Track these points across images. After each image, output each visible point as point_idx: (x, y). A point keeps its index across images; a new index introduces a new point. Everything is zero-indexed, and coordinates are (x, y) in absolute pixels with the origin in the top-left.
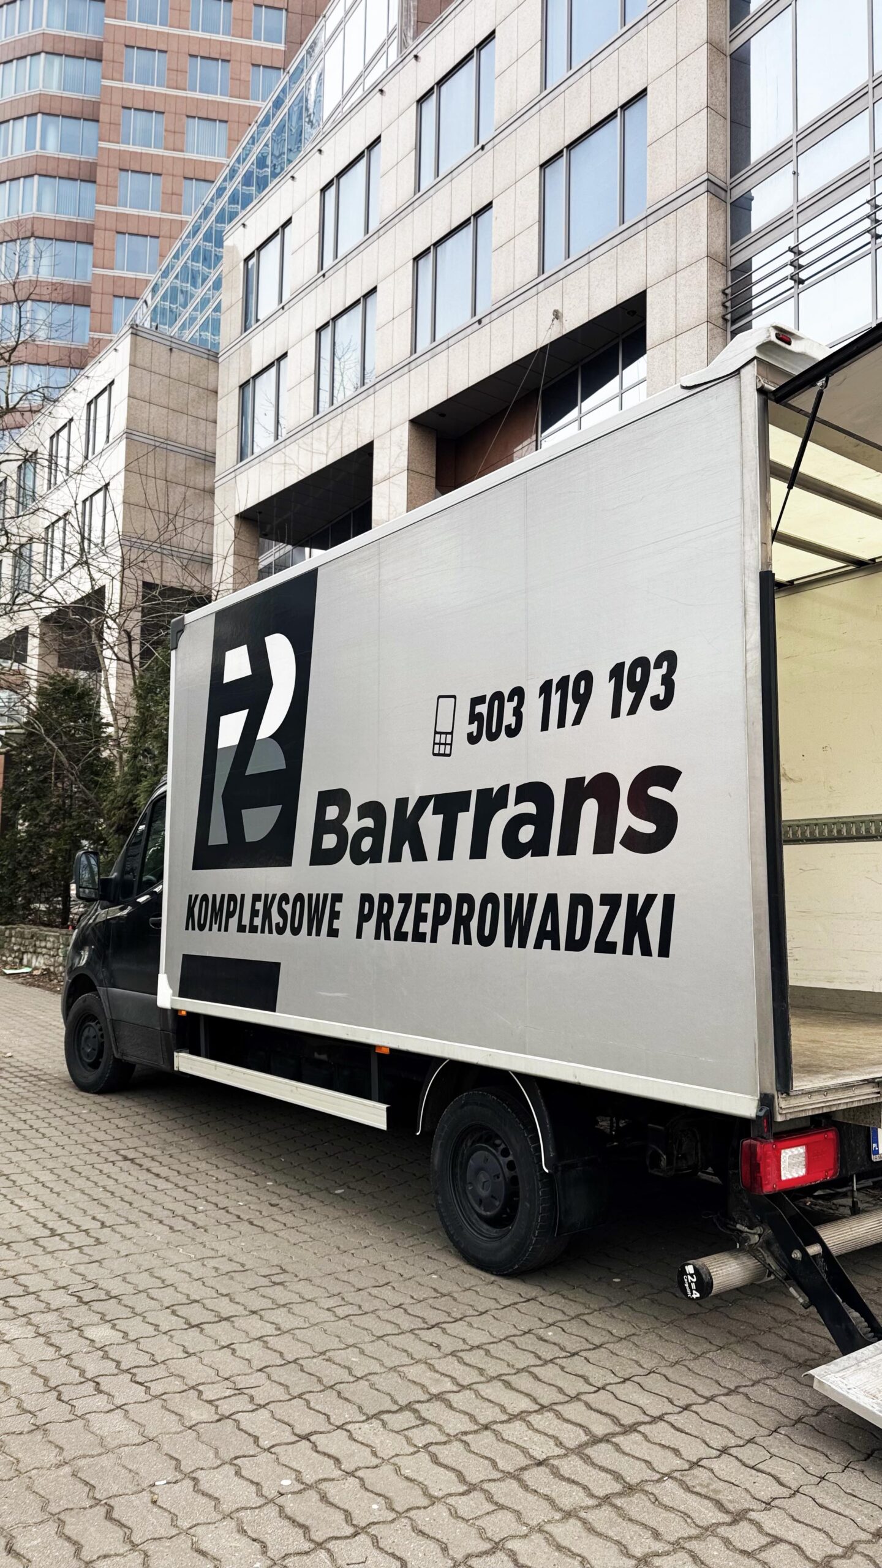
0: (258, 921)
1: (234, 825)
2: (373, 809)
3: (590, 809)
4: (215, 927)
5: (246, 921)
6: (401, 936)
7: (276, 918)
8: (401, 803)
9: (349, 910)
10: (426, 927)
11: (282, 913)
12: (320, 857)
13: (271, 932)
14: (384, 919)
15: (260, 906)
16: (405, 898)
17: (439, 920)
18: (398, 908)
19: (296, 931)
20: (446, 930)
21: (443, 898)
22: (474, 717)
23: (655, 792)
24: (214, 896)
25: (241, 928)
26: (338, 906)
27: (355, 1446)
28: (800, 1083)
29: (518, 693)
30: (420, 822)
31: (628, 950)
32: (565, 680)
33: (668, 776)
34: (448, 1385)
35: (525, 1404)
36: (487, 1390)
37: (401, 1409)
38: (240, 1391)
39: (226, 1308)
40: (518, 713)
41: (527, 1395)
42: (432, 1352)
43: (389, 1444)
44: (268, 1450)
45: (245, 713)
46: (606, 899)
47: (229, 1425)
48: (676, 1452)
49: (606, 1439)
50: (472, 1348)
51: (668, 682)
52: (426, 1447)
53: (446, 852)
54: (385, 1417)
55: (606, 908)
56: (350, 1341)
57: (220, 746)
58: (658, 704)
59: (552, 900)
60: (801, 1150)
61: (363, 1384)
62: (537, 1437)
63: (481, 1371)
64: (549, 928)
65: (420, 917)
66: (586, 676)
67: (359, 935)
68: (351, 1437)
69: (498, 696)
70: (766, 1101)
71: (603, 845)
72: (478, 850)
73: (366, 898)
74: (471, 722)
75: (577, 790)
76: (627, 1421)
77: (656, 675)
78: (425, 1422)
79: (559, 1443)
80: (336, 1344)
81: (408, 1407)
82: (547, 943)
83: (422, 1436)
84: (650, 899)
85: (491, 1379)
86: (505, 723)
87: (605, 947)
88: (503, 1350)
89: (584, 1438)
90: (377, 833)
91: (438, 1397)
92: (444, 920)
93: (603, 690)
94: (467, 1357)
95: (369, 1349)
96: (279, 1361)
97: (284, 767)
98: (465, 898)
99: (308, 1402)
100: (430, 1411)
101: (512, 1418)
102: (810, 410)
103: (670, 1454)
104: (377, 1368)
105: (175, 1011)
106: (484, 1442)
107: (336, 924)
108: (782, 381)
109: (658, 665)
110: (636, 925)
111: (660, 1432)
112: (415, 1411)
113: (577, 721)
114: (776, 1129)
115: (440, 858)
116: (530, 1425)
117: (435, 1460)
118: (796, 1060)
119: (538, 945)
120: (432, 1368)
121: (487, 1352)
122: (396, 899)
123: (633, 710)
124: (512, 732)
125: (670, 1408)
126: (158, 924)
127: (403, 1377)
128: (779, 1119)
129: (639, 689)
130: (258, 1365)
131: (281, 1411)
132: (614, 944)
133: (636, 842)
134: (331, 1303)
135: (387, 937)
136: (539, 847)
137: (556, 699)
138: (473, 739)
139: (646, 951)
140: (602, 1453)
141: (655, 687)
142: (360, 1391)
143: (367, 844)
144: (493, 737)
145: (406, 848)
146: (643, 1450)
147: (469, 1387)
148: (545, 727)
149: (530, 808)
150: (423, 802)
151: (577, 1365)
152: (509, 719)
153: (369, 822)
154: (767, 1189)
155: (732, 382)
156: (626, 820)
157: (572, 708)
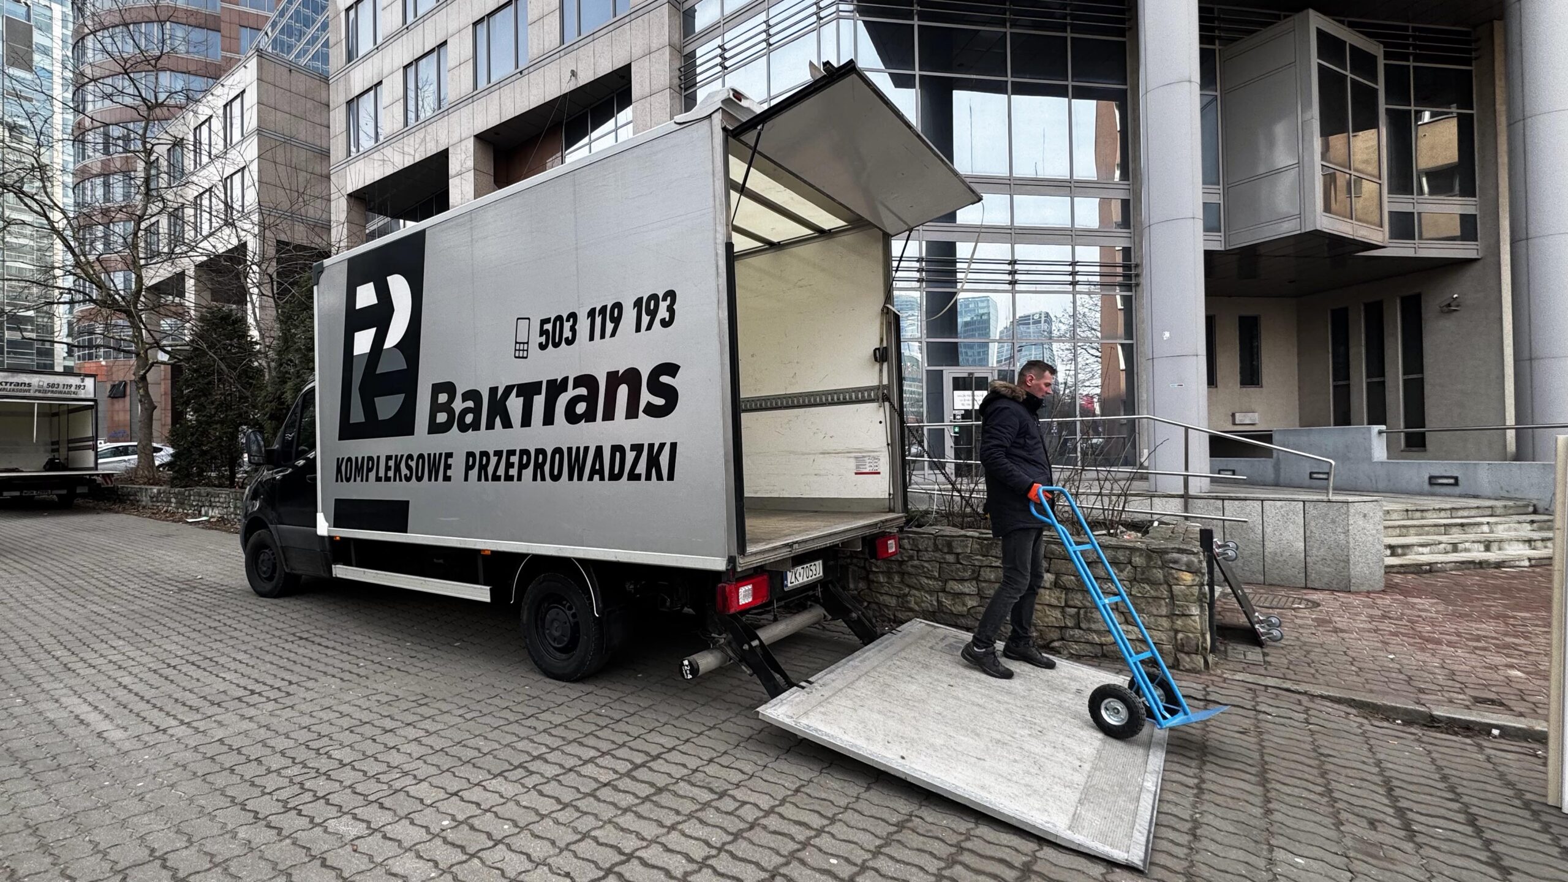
0: (391, 474)
1: (370, 409)
2: (473, 395)
3: (623, 391)
4: (359, 479)
5: (382, 474)
6: (496, 478)
7: (404, 471)
8: (493, 391)
9: (458, 464)
10: (513, 472)
11: (409, 467)
12: (435, 428)
13: (401, 480)
14: (483, 468)
15: (392, 463)
16: (499, 454)
17: (522, 467)
18: (494, 460)
19: (419, 479)
20: (528, 473)
21: (525, 452)
22: (543, 332)
23: (665, 379)
24: (357, 458)
25: (378, 479)
26: (450, 461)
27: (488, 794)
28: (750, 549)
29: (573, 316)
30: (507, 403)
31: (648, 478)
32: (604, 308)
33: (671, 369)
34: (544, 749)
35: (593, 753)
36: (569, 749)
37: (516, 768)
38: (406, 774)
39: (388, 724)
40: (573, 329)
41: (594, 748)
42: (533, 732)
43: (509, 789)
44: (431, 805)
45: (374, 330)
46: (634, 447)
47: (402, 795)
48: (684, 766)
49: (643, 765)
50: (556, 726)
51: (671, 309)
52: (534, 787)
53: (526, 421)
54: (506, 774)
55: (634, 453)
56: (477, 733)
57: (356, 353)
58: (665, 324)
59: (599, 449)
60: (750, 587)
61: (490, 757)
62: (602, 771)
63: (563, 738)
64: (597, 467)
65: (509, 465)
66: (618, 306)
67: (466, 479)
68: (485, 789)
69: (559, 318)
70: (731, 560)
71: (632, 413)
72: (549, 419)
73: (470, 454)
74: (541, 335)
75: (614, 379)
76: (654, 753)
77: (663, 306)
78: (532, 773)
79: (616, 772)
80: (468, 736)
81: (520, 766)
82: (597, 477)
83: (530, 782)
84: (662, 446)
85: (570, 742)
86: (565, 336)
87: (634, 477)
88: (576, 724)
89: (630, 766)
90: (477, 411)
91: (539, 757)
92: (527, 466)
93: (629, 315)
94: (553, 732)
95: (490, 736)
96: (431, 751)
97: (405, 367)
98: (540, 451)
99: (454, 773)
100: (534, 766)
101: (586, 762)
102: (753, 145)
103: (680, 767)
104: (497, 746)
105: (331, 538)
106: (570, 779)
107: (449, 473)
108: (737, 124)
109: (664, 299)
110: (653, 462)
111: (675, 756)
112: (525, 768)
113: (613, 334)
114: (737, 576)
115: (522, 426)
116: (597, 765)
117: (541, 793)
118: (748, 537)
119: (591, 478)
120: (532, 741)
121: (566, 727)
122: (492, 454)
123: (649, 328)
124: (569, 342)
125: (678, 742)
126: (315, 479)
127: (514, 749)
128: (739, 570)
129: (653, 314)
130: (415, 755)
131: (435, 781)
132: (640, 475)
133: (653, 411)
134: (461, 712)
135: (487, 479)
136: (590, 416)
137: (598, 320)
138: (542, 347)
139: (660, 477)
140: (642, 774)
141: (663, 313)
142: (488, 762)
143: (469, 418)
144: (556, 345)
145: (498, 420)
146: (666, 768)
147: (557, 749)
148: (592, 338)
149: (583, 391)
150: (508, 390)
151: (622, 726)
152: (567, 333)
153: (470, 404)
154: (732, 611)
155: (706, 122)
156: (646, 397)
157: (610, 326)
